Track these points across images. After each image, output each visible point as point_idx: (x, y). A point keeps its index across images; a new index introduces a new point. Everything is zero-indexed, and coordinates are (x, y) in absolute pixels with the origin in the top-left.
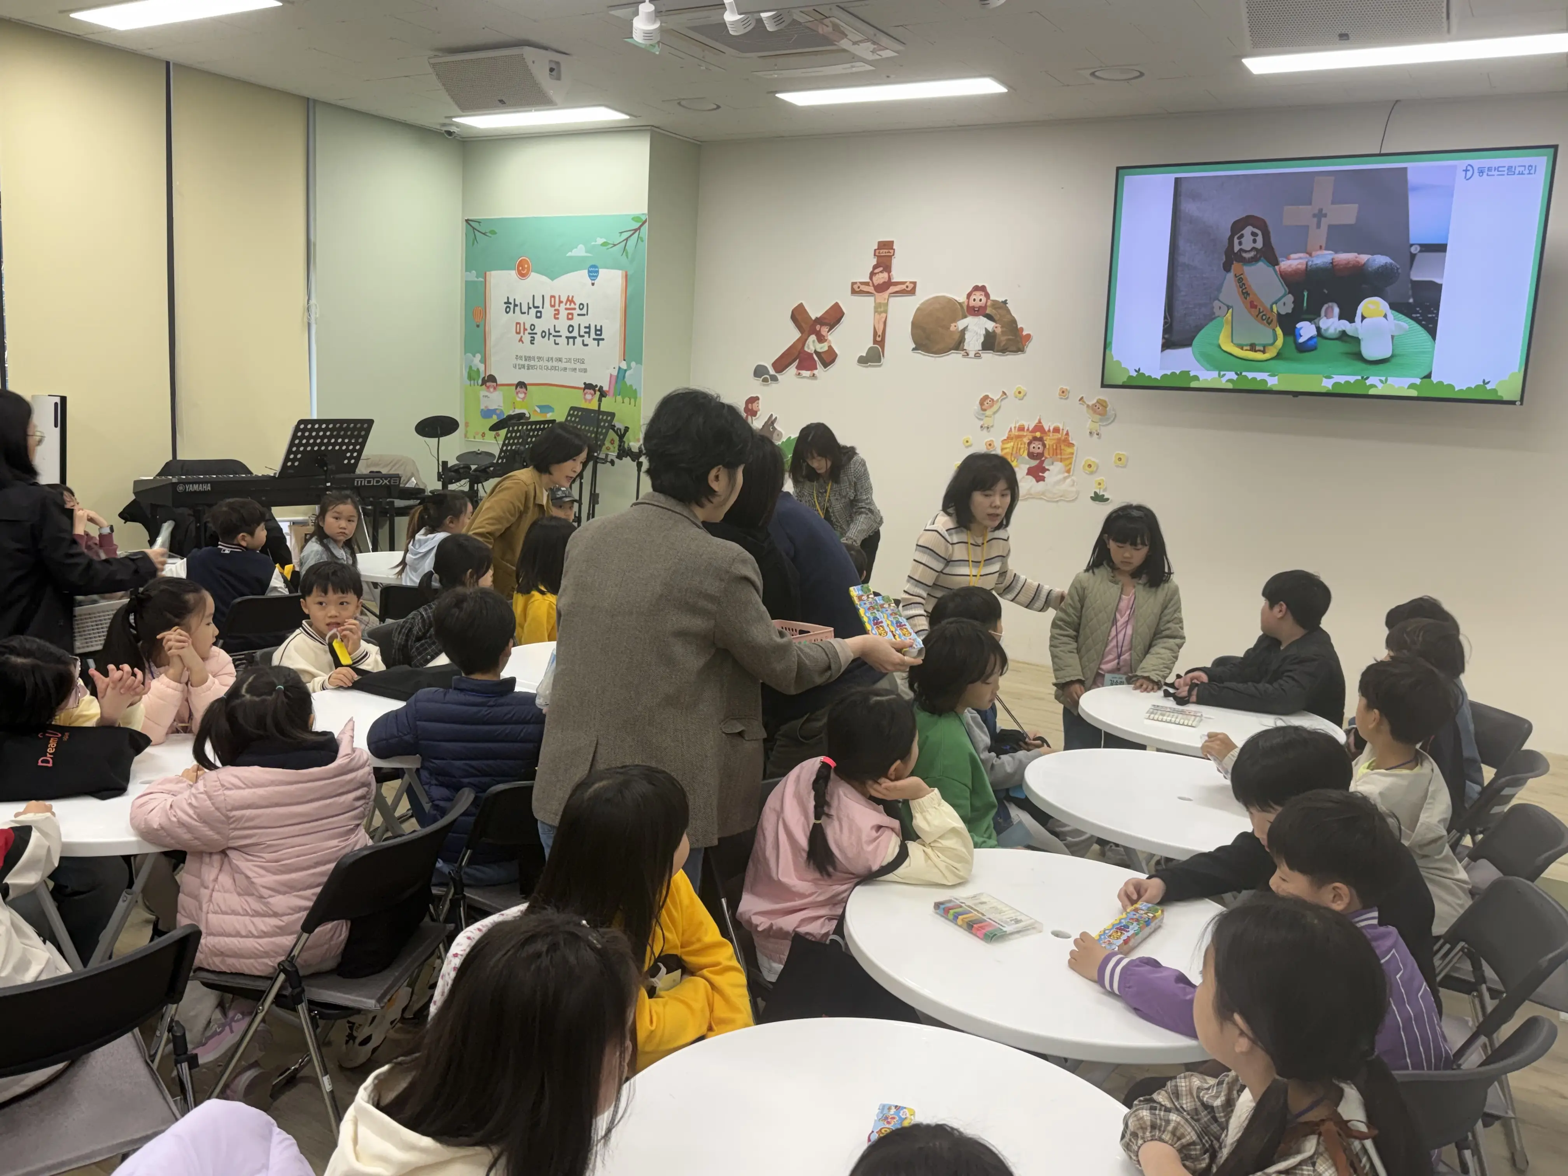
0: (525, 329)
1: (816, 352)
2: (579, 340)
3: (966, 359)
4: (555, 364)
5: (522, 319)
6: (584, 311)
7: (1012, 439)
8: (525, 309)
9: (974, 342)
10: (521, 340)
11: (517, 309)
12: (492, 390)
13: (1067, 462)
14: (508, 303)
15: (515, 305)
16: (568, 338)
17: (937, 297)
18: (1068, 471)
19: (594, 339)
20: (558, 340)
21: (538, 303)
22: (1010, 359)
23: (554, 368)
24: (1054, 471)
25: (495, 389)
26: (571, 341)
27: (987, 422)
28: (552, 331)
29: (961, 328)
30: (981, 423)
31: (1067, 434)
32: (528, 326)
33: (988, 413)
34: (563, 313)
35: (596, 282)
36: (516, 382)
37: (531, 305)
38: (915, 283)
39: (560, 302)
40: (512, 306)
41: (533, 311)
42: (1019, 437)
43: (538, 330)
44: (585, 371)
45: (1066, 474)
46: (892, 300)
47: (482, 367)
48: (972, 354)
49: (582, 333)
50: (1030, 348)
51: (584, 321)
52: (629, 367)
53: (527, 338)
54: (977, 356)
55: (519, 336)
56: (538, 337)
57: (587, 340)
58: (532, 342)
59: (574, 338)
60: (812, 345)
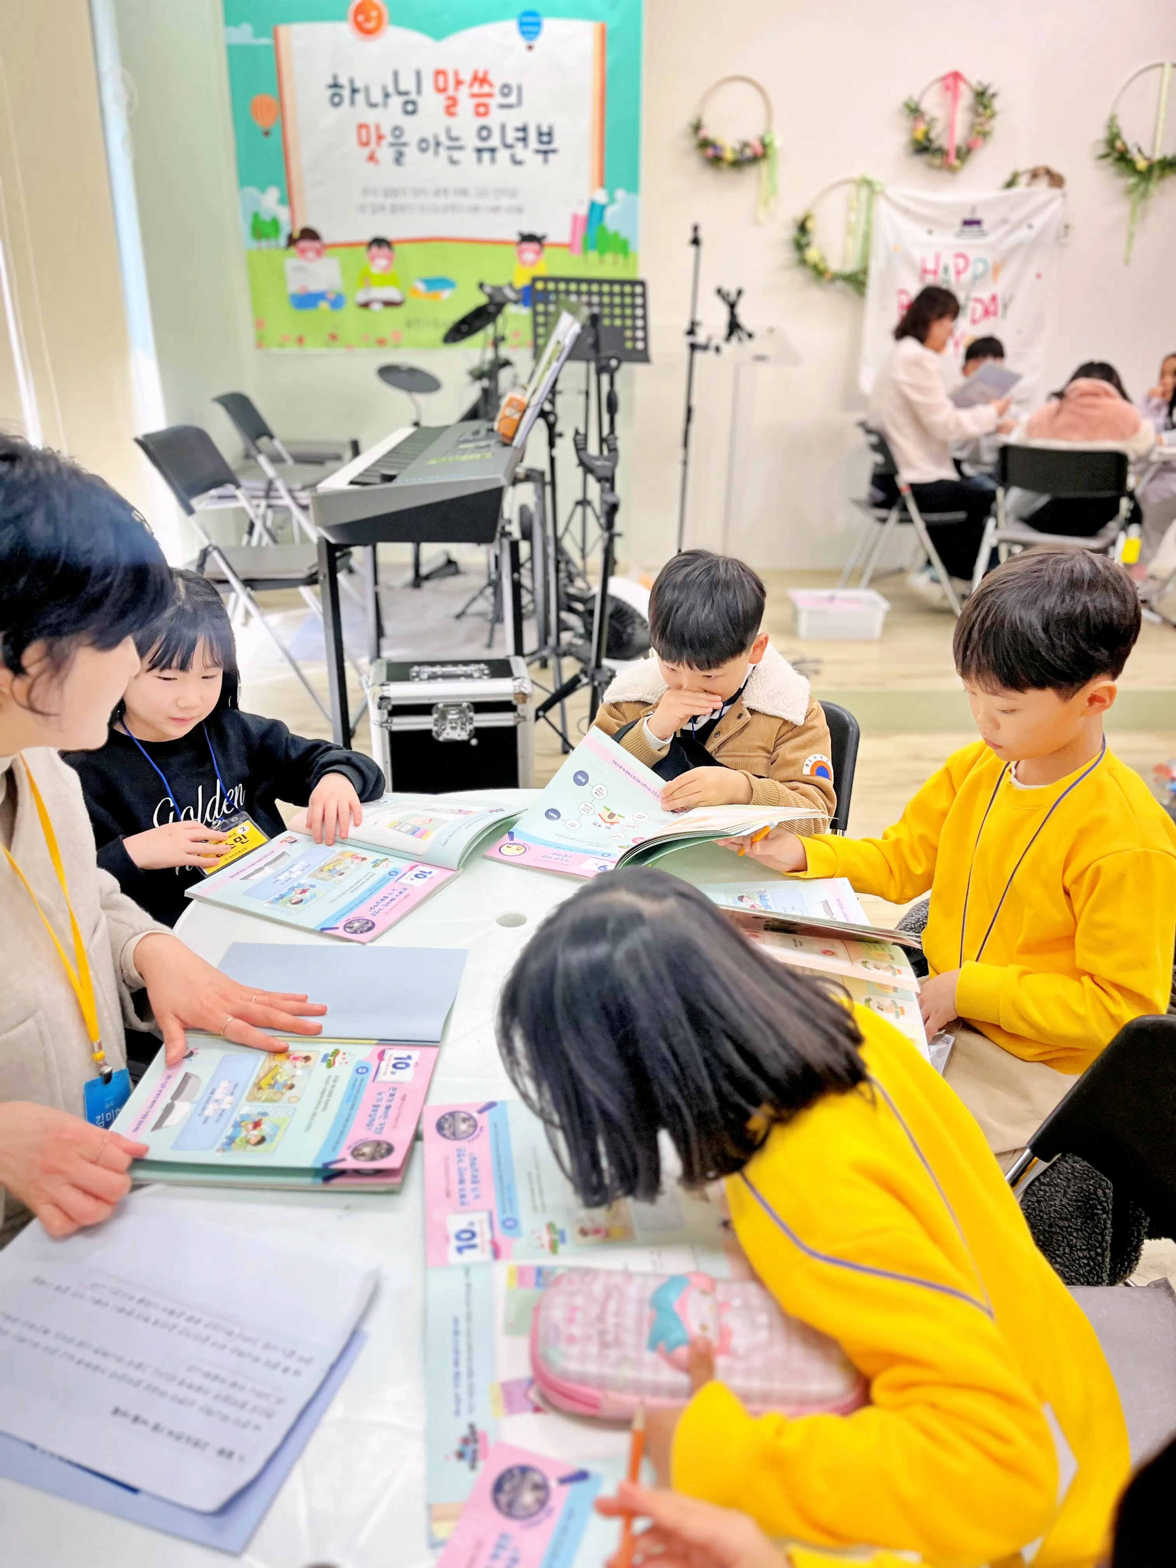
0: (380, 137)
2: (503, 155)
4: (452, 200)
5: (371, 117)
6: (512, 99)
8: (377, 96)
10: (372, 158)
11: (360, 98)
12: (311, 255)
14: (335, 85)
15: (354, 91)
16: (479, 151)
19: (538, 151)
20: (456, 155)
21: (408, 83)
23: (454, 208)
25: (319, 253)
26: (486, 156)
28: (443, 139)
32: (386, 130)
34: (466, 104)
35: (538, 43)
36: (368, 237)
37: (391, 89)
39: (459, 83)
40: (346, 93)
41: (396, 102)
43: (411, 137)
44: (519, 210)
47: (283, 214)
49: (510, 140)
51: (514, 118)
52: (612, 200)
53: (385, 153)
55: (366, 152)
56: (411, 153)
57: (520, 151)
58: (399, 159)
59: (493, 150)
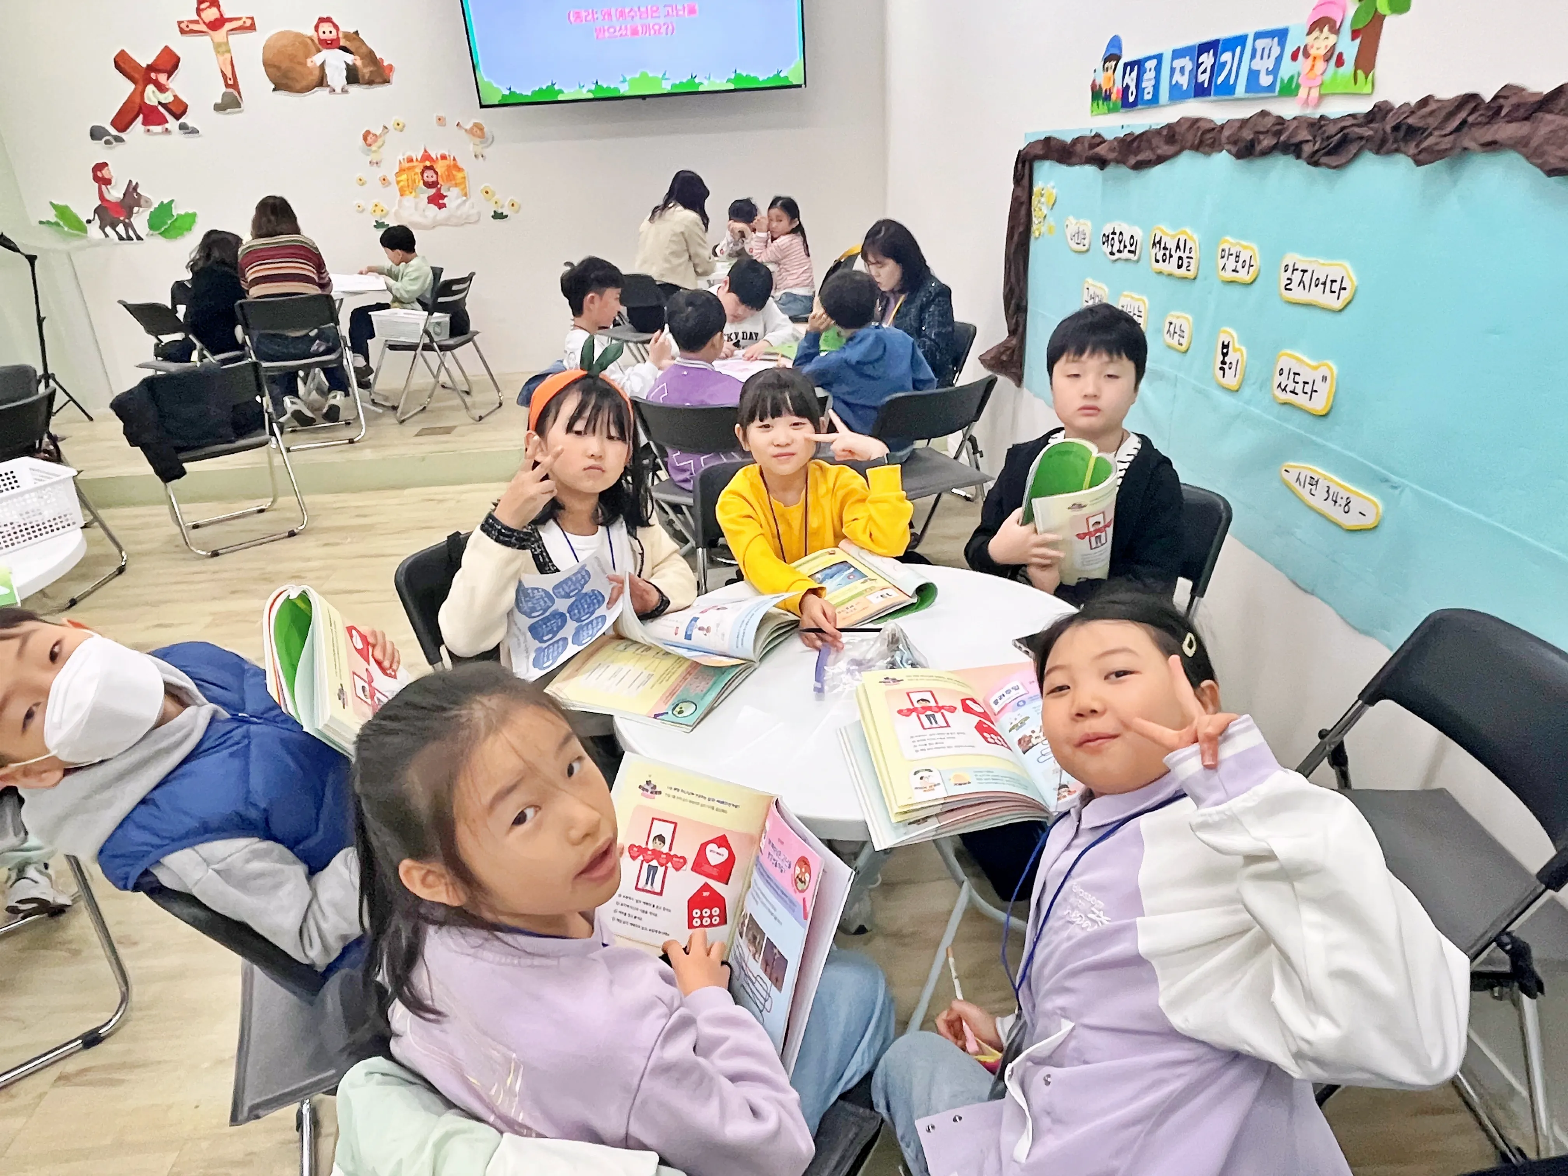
1: (160, 103)
3: (333, 96)
9: (337, 76)
13: (463, 186)
17: (282, 32)
18: (466, 195)
22: (379, 90)
24: (452, 197)
27: (374, 157)
29: (319, 63)
31: (454, 159)
33: (374, 148)
38: (252, 18)
42: (409, 169)
45: (464, 198)
46: (230, 37)
48: (338, 90)
50: (395, 77)
54: (344, 91)
60: (152, 96)
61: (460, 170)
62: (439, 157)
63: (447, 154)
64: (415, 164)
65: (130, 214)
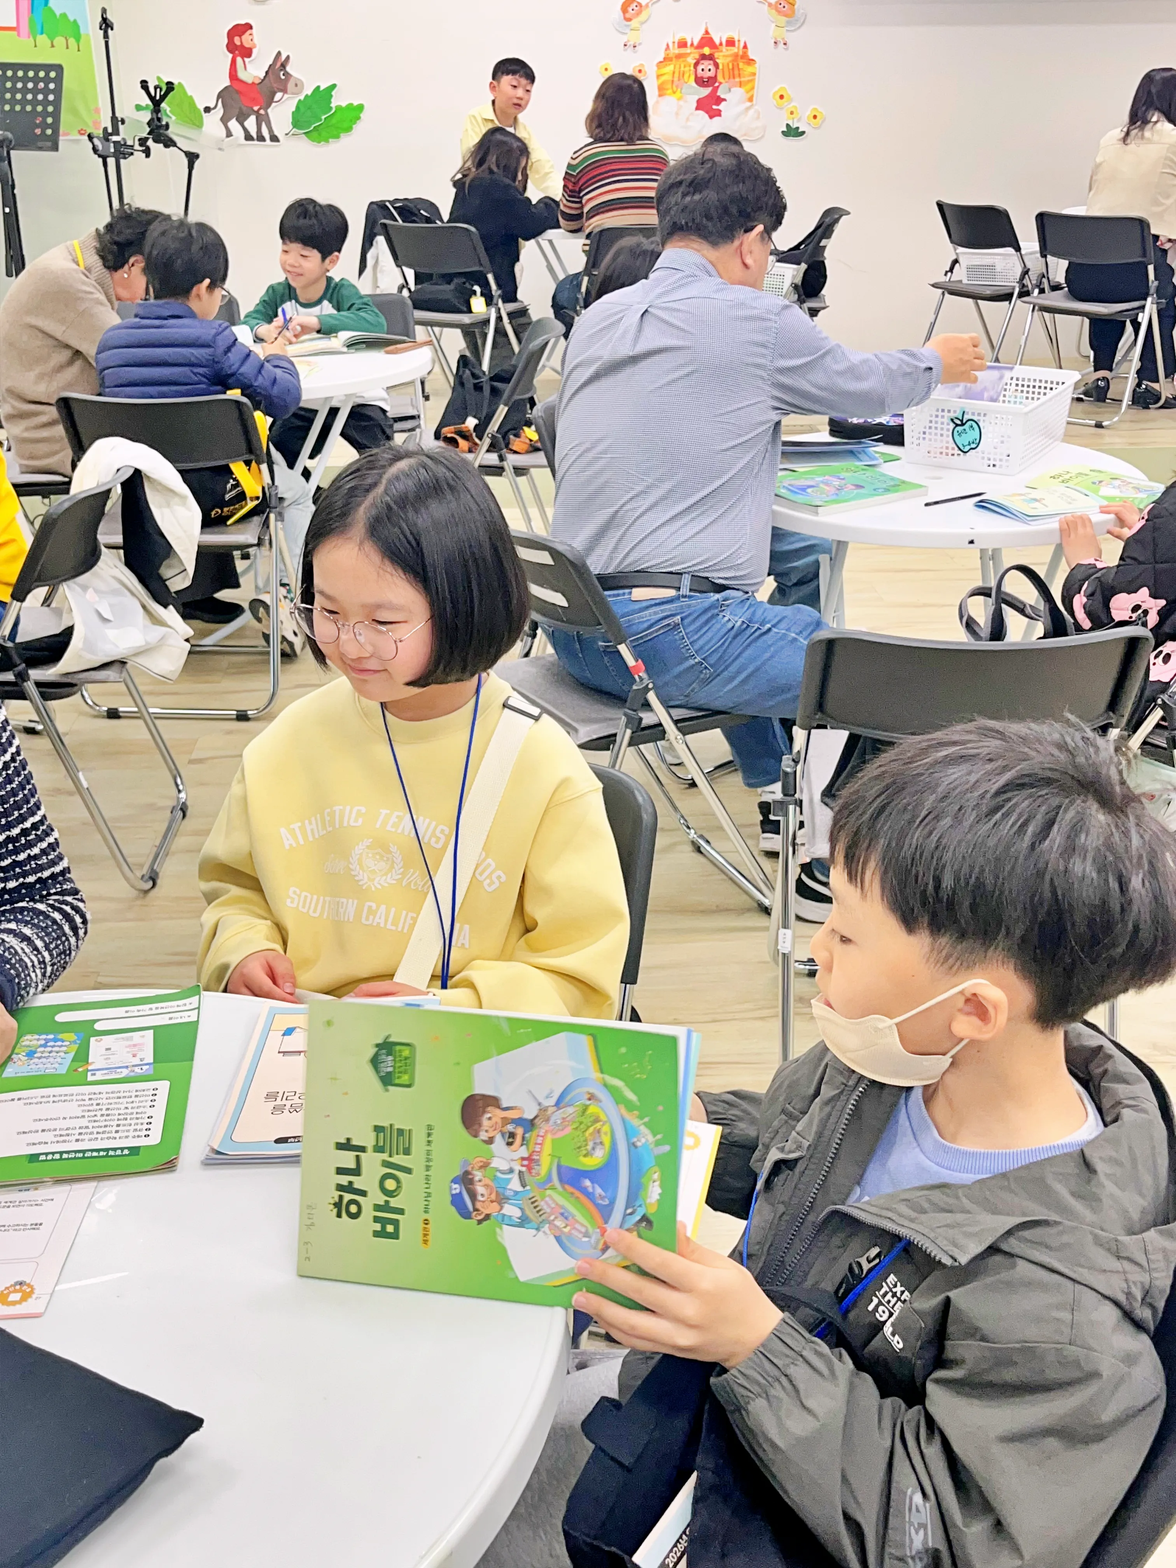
7: (670, 59)
13: (749, 87)
18: (751, 99)
27: (632, 37)
30: (624, 39)
31: (745, 47)
33: (634, 23)
42: (679, 56)
45: (749, 104)
61: (751, 62)
62: (724, 43)
63: (736, 39)
64: (688, 50)
65: (270, 101)
